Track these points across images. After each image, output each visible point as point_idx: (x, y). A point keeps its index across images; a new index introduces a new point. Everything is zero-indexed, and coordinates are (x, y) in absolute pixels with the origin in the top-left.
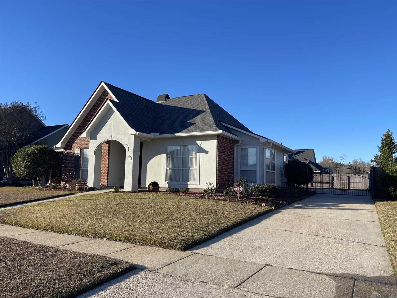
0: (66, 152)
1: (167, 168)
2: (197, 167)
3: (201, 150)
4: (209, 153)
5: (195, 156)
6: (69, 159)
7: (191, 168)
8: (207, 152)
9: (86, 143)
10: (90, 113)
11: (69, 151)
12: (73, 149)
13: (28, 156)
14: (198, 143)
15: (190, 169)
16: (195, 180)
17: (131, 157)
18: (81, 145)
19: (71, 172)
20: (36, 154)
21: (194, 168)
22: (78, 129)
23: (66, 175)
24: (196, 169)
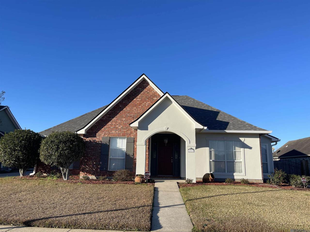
0: (88, 139)
1: (210, 160)
2: (242, 160)
3: (245, 146)
4: (252, 148)
5: (239, 151)
6: (92, 148)
7: (235, 161)
8: (250, 148)
9: (117, 131)
10: (122, 102)
11: (92, 139)
12: (98, 137)
14: (242, 139)
15: (235, 162)
16: (240, 172)
17: (193, 149)
18: (110, 133)
19: (95, 162)
21: (238, 161)
22: (105, 117)
23: (87, 164)
24: (241, 162)
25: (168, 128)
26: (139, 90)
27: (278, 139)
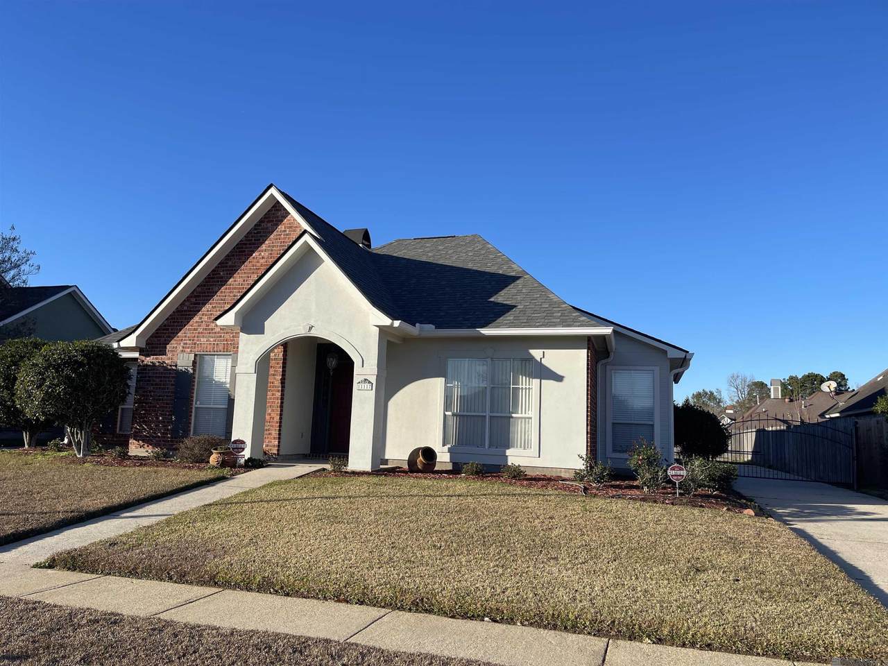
0: (149, 360)
1: (447, 413)
2: (533, 413)
3: (545, 373)
4: (565, 379)
5: (524, 387)
6: (158, 380)
7: (513, 415)
8: (559, 379)
9: (212, 339)
10: (227, 263)
11: (157, 359)
12: (169, 355)
13: (57, 368)
14: (536, 353)
15: (512, 417)
16: (526, 446)
17: (370, 382)
18: (195, 344)
19: (161, 415)
20: (81, 364)
21: (523, 415)
22: (187, 304)
23: (144, 422)
24: (531, 418)
25: (310, 328)
26: (267, 228)
27: (687, 352)
